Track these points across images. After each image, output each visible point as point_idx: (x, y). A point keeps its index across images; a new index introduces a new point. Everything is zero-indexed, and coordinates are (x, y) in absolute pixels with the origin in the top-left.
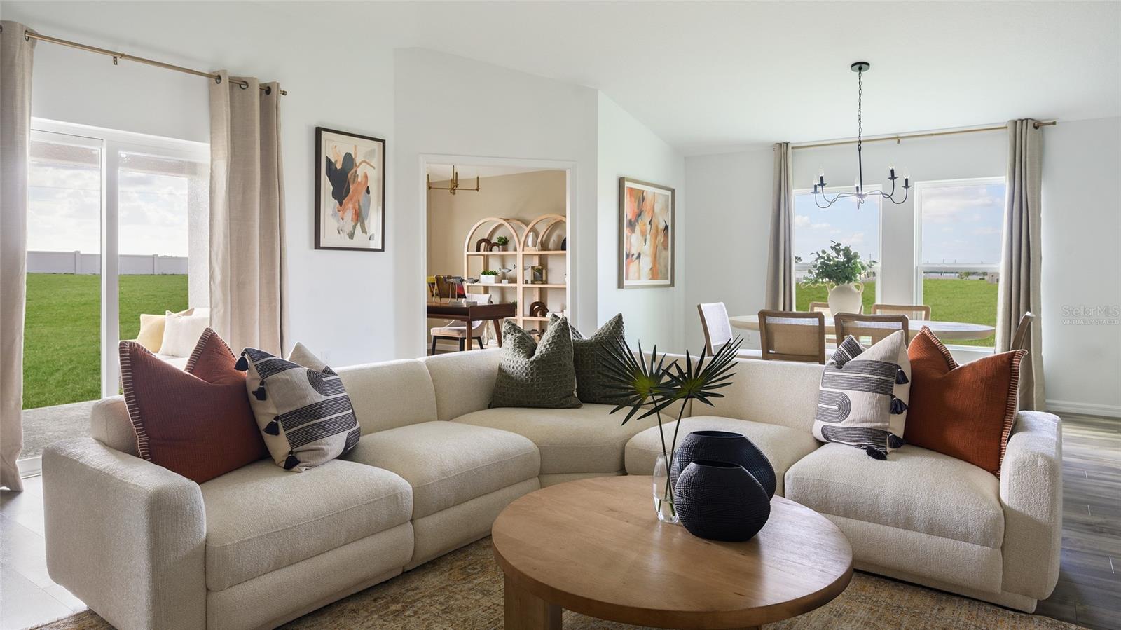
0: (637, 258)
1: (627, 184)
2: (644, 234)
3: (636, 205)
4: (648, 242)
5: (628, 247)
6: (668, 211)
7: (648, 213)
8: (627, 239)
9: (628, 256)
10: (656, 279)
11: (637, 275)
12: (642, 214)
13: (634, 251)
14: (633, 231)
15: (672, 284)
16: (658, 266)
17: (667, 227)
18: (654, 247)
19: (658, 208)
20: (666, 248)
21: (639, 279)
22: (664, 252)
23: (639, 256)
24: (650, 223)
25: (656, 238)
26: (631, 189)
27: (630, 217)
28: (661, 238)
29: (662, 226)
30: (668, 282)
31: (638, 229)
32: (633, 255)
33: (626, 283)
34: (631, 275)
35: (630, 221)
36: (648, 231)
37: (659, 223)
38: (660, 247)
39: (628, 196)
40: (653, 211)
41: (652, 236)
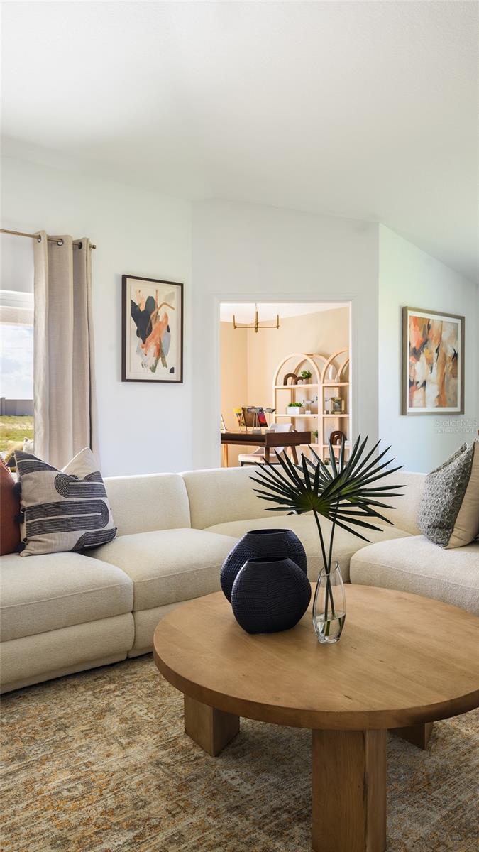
0: (422, 386)
1: (410, 313)
2: (430, 362)
3: (421, 333)
4: (435, 369)
5: (412, 375)
6: (457, 338)
7: (435, 342)
8: (411, 366)
9: (411, 384)
10: (445, 407)
11: (422, 402)
12: (428, 342)
13: (419, 379)
14: (418, 359)
15: (462, 411)
16: (445, 393)
17: (456, 355)
18: (441, 375)
19: (445, 336)
20: (455, 376)
21: (424, 405)
22: (453, 380)
23: (424, 384)
24: (437, 351)
25: (443, 366)
26: (415, 319)
27: (414, 345)
28: (449, 366)
29: (450, 354)
30: (458, 409)
31: (423, 357)
32: (417, 383)
33: (409, 410)
34: (415, 402)
35: (415, 349)
36: (435, 359)
37: (447, 351)
38: (448, 375)
39: (412, 325)
40: (441, 339)
41: (438, 364)
